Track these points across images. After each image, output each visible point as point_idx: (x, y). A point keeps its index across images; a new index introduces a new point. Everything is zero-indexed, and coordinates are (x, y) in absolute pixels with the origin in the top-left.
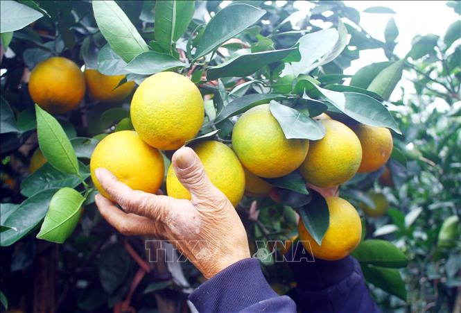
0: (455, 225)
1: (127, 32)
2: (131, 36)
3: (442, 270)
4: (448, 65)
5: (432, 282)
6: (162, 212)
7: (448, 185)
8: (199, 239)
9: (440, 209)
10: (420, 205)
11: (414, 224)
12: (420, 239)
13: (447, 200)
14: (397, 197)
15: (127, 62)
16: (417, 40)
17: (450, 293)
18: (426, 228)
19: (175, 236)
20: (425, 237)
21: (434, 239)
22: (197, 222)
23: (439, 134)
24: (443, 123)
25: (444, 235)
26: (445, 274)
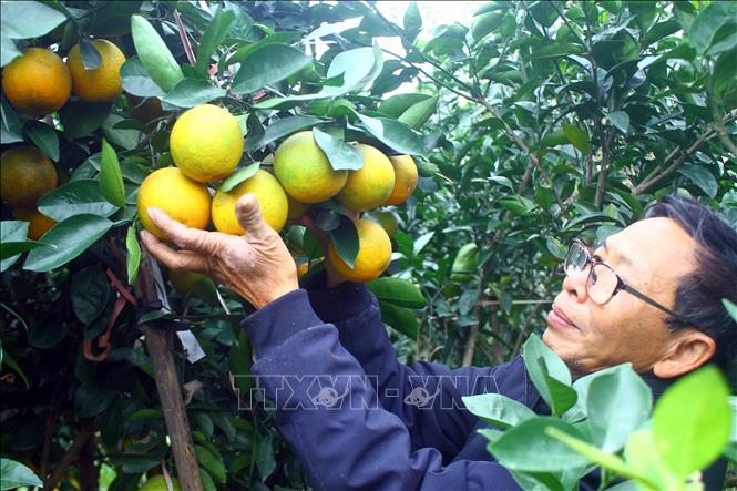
0: (472, 253)
1: (166, 61)
2: (169, 64)
3: (454, 309)
4: (476, 64)
5: (441, 320)
6: (218, 248)
7: (467, 204)
8: (255, 273)
9: (455, 233)
10: (430, 229)
11: (423, 251)
12: (431, 269)
13: (464, 224)
14: (404, 217)
15: (167, 92)
16: (443, 31)
17: (462, 335)
18: (437, 257)
19: (230, 270)
20: (436, 267)
21: (446, 270)
22: (253, 257)
23: (459, 140)
24: (465, 124)
25: (458, 266)
26: (458, 312)
